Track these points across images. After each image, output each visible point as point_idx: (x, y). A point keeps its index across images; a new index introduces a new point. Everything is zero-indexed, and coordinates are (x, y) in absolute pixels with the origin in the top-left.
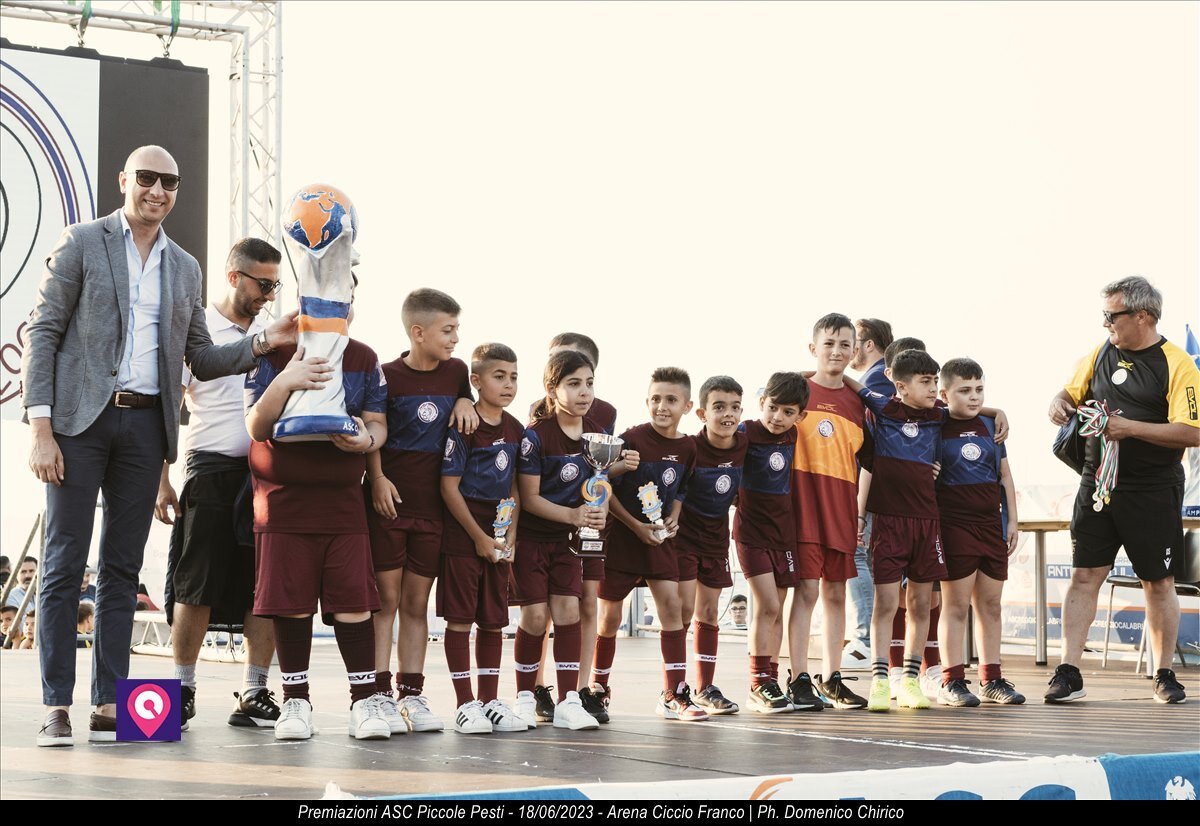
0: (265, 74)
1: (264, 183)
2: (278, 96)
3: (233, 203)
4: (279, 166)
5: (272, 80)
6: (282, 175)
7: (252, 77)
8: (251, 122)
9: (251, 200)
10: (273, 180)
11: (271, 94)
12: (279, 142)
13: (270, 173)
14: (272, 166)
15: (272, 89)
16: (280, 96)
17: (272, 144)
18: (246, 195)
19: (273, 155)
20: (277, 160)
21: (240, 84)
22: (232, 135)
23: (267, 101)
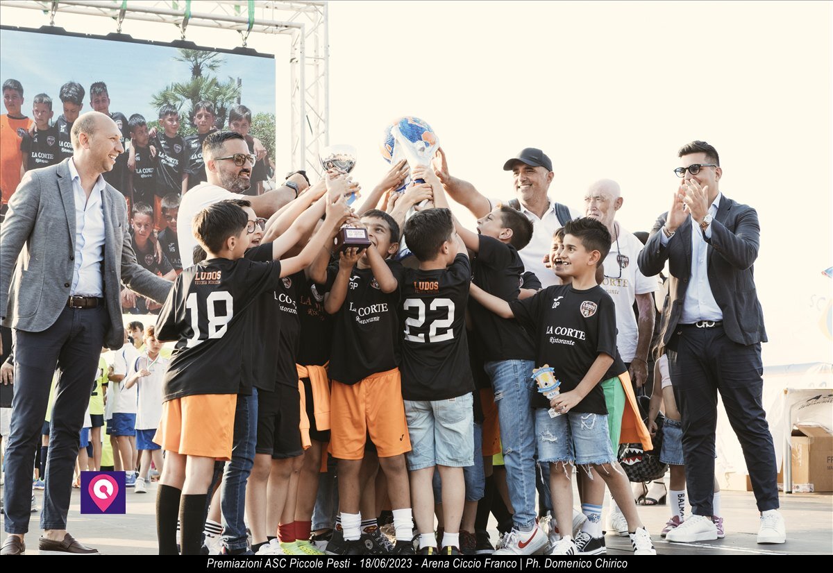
0: (317, 58)
1: (316, 139)
2: (326, 74)
3: (294, 153)
4: (327, 126)
5: (322, 63)
6: (329, 132)
7: (307, 60)
8: (306, 94)
9: (307, 151)
10: (323, 137)
11: (320, 73)
12: (327, 108)
13: (321, 130)
14: (322, 126)
15: (321, 69)
16: (328, 75)
17: (322, 109)
18: (304, 148)
19: (323, 118)
20: (326, 122)
21: (298, 66)
22: (293, 103)
23: (317, 77)
